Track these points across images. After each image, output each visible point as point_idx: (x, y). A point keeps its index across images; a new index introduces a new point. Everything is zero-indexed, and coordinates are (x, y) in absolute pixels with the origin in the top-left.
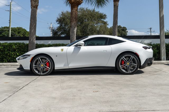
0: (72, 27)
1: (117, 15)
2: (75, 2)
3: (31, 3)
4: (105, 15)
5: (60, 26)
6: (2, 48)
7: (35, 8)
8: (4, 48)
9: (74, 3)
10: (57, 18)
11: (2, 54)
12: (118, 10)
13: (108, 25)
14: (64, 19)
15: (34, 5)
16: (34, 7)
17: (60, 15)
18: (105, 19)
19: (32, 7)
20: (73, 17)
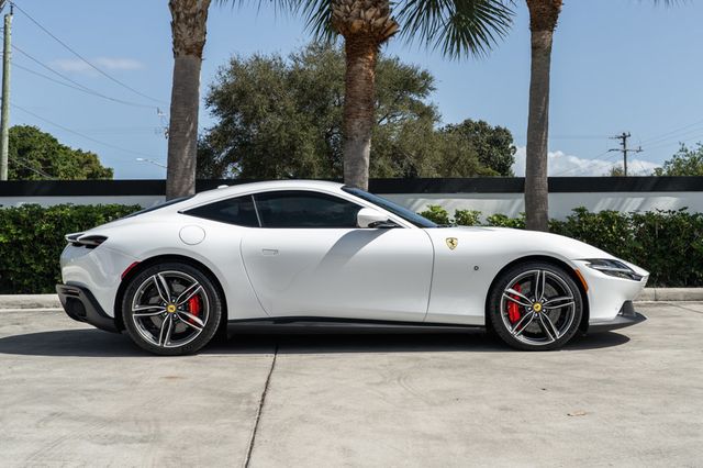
0: (352, 139)
1: (546, 90)
2: (364, 33)
3: (175, 35)
4: (425, 76)
5: (224, 125)
6: (48, 230)
7: (191, 57)
8: (57, 230)
9: (360, 33)
10: (209, 89)
11: (51, 253)
12: (548, 68)
13: (437, 119)
14: (242, 95)
15: (188, 43)
16: (189, 52)
17: (224, 74)
18: (427, 94)
19: (178, 50)
20: (356, 98)
